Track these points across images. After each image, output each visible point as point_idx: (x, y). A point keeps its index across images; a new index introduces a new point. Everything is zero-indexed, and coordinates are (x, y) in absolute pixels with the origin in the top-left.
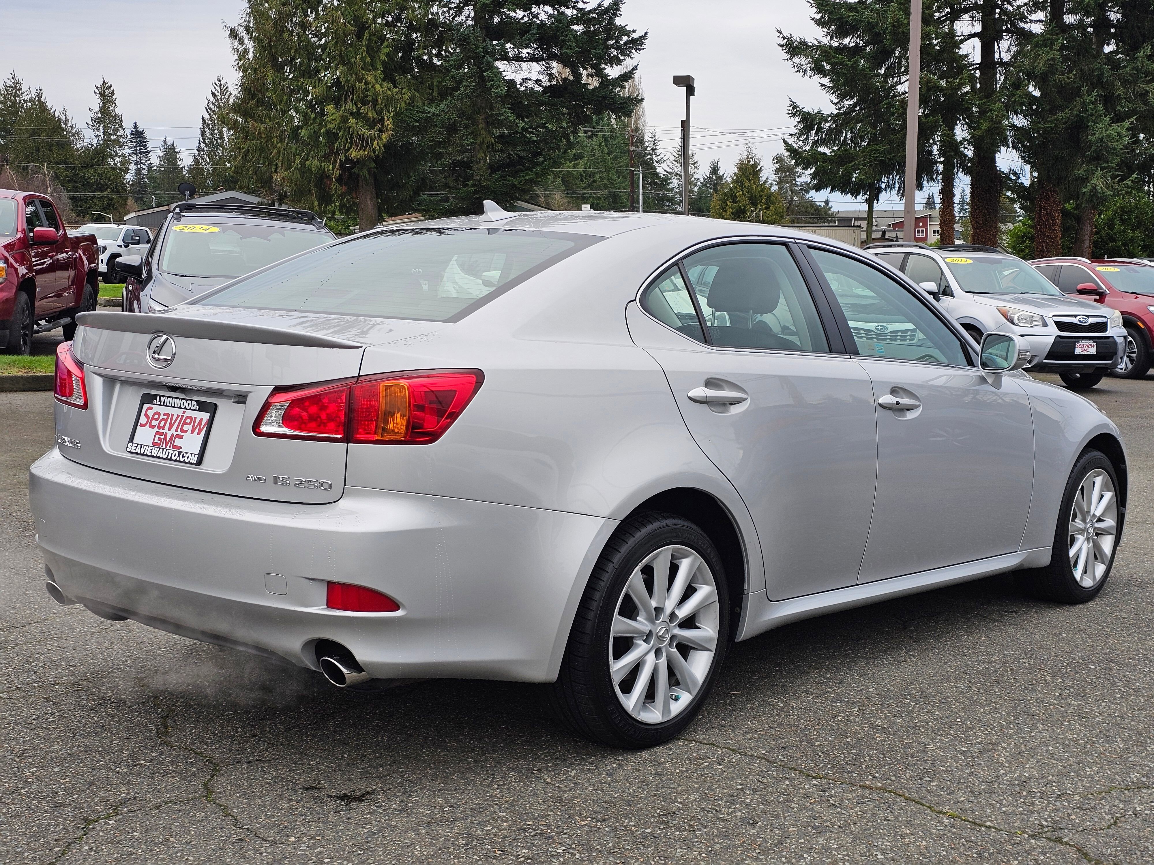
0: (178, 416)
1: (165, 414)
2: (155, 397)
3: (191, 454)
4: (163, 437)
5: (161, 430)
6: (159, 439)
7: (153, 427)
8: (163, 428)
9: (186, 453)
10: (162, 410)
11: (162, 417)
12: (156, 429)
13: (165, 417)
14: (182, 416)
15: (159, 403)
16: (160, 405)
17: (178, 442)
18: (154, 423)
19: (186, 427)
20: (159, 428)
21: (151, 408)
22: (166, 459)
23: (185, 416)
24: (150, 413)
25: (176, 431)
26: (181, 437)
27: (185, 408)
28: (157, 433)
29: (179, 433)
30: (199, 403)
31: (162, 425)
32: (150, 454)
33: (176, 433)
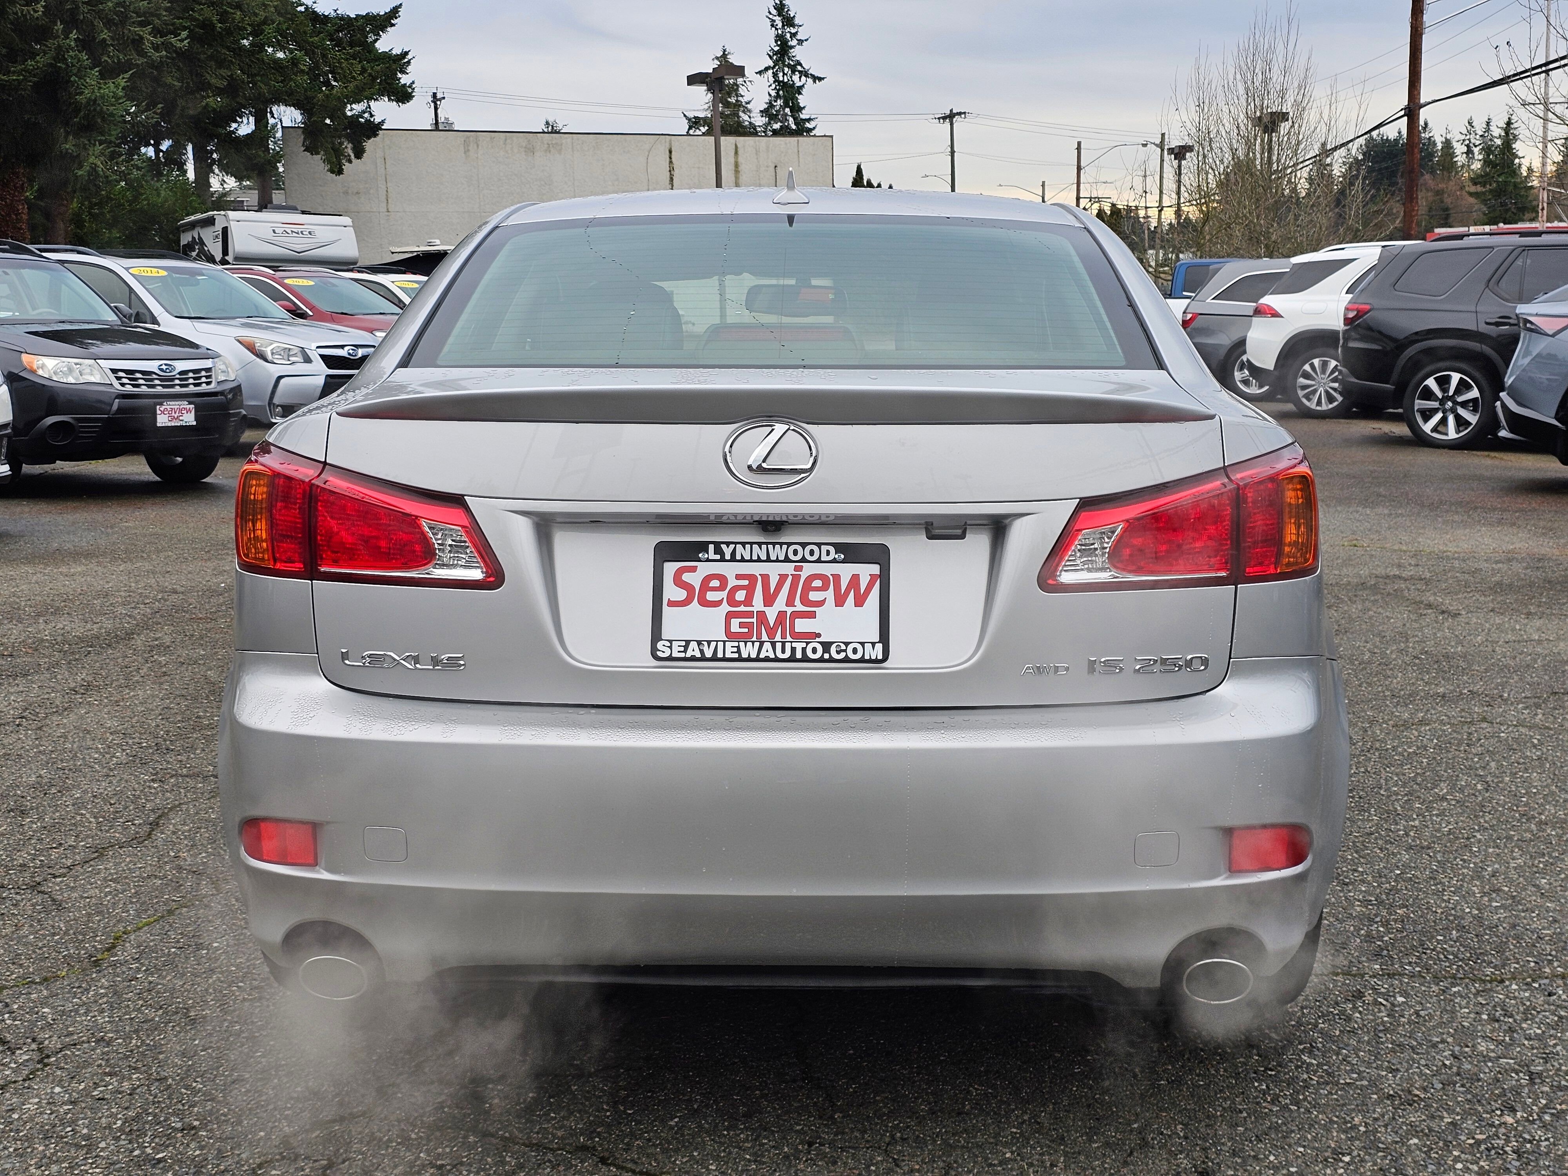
0: (783, 578)
1: (738, 577)
2: (703, 546)
3: (863, 644)
4: (754, 620)
5: (742, 608)
6: (741, 625)
7: (717, 604)
8: (748, 601)
9: (847, 644)
10: (730, 570)
11: (732, 582)
12: (725, 608)
13: (746, 582)
14: (796, 578)
15: (718, 557)
16: (723, 560)
17: (802, 625)
18: (711, 596)
19: (813, 596)
20: (732, 601)
21: (693, 569)
22: (792, 659)
23: (804, 575)
24: (694, 579)
25: (790, 602)
26: (812, 615)
27: (804, 560)
28: (729, 616)
29: (799, 607)
30: (839, 547)
31: (740, 596)
32: (736, 656)
33: (790, 610)
